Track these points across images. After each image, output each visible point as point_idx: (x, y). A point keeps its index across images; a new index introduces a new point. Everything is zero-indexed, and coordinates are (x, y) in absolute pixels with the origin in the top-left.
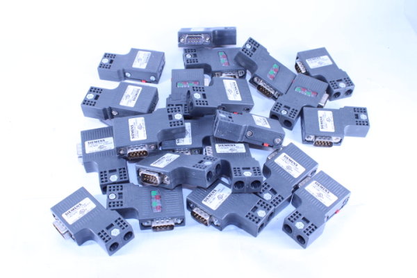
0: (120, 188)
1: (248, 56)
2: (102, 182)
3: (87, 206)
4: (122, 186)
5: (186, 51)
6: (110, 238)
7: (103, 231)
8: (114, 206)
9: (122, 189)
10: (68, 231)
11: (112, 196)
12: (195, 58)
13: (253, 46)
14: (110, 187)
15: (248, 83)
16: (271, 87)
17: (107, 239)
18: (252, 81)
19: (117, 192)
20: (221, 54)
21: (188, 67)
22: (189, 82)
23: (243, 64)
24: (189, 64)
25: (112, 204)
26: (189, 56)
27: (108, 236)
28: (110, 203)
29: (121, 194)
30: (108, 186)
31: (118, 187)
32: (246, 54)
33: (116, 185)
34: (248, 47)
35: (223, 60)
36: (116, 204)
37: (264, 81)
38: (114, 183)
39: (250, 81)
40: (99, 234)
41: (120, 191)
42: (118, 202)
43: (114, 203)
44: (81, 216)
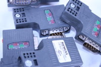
1: (74, 15)
5: (15, 11)
12: (24, 18)
13: (77, 5)
15: (74, 39)
16: (96, 43)
18: (77, 38)
20: (47, 12)
21: (18, 27)
22: (20, 43)
23: (68, 21)
24: (19, 23)
26: (18, 16)
32: (71, 14)
34: (73, 6)
35: (49, 18)
37: (89, 39)
39: (75, 38)
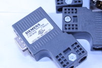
0: (74, 11)
2: (58, 4)
3: (45, 26)
4: (76, 9)
6: (68, 63)
7: (60, 54)
8: (69, 28)
9: (76, 12)
10: (27, 49)
11: (68, 19)
14: (65, 10)
17: (65, 63)
19: (72, 15)
25: (67, 27)
27: (65, 60)
28: (66, 25)
29: (76, 17)
30: (64, 8)
31: (72, 10)
33: (71, 8)
36: (71, 27)
38: (69, 6)
40: (57, 57)
41: (75, 15)
42: (73, 25)
43: (69, 25)
44: (40, 36)
